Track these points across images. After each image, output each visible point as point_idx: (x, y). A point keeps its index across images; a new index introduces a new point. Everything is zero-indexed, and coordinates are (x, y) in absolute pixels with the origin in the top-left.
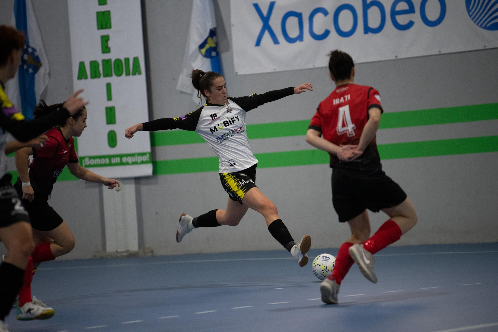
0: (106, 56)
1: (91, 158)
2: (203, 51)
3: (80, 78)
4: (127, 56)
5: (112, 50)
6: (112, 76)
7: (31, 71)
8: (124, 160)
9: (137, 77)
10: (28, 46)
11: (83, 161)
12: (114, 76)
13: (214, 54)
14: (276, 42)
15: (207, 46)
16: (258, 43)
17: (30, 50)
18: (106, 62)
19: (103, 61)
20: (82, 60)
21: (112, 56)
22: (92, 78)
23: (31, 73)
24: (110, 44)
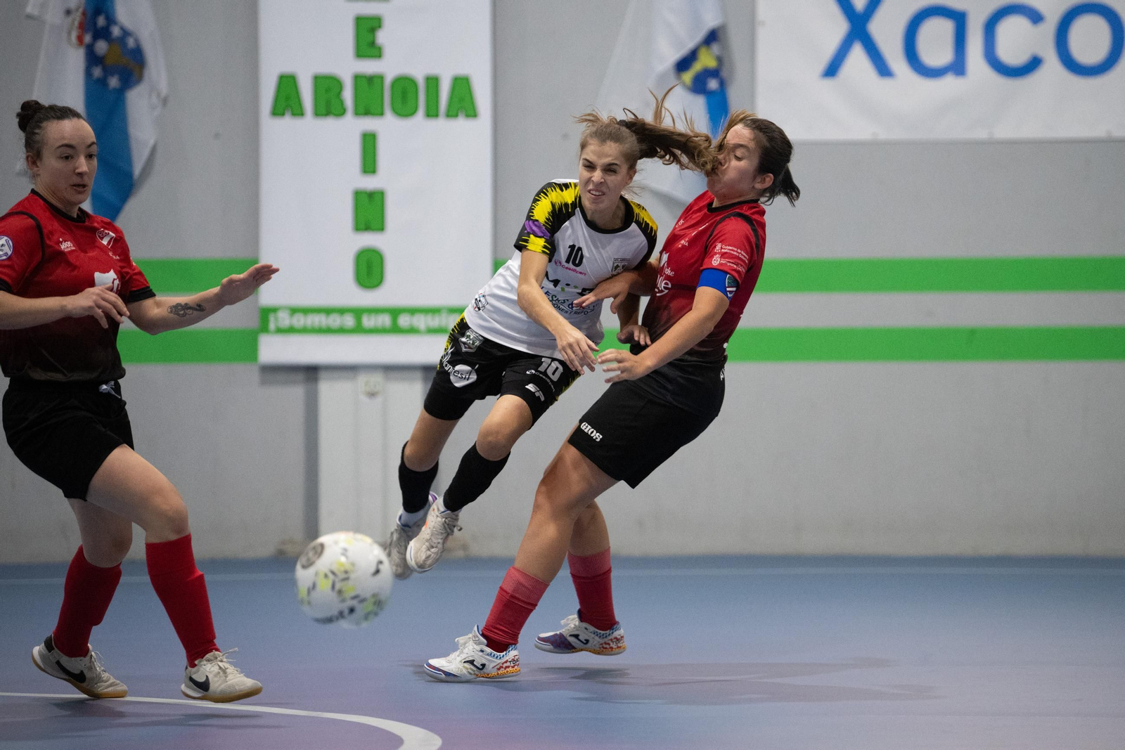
0: (369, 67)
1: (294, 311)
2: (688, 77)
3: (277, 112)
4: (433, 71)
5: (387, 52)
6: (382, 114)
7: (114, 82)
8: (404, 321)
9: (461, 123)
10: (111, 20)
11: (272, 318)
12: (389, 116)
13: (713, 84)
14: (883, 70)
15: (697, 67)
16: (832, 70)
17: (116, 31)
18: (367, 83)
19: (357, 78)
20: (287, 69)
21: (389, 67)
22: (317, 114)
23: (115, 89)
24: (382, 37)
